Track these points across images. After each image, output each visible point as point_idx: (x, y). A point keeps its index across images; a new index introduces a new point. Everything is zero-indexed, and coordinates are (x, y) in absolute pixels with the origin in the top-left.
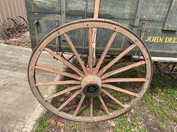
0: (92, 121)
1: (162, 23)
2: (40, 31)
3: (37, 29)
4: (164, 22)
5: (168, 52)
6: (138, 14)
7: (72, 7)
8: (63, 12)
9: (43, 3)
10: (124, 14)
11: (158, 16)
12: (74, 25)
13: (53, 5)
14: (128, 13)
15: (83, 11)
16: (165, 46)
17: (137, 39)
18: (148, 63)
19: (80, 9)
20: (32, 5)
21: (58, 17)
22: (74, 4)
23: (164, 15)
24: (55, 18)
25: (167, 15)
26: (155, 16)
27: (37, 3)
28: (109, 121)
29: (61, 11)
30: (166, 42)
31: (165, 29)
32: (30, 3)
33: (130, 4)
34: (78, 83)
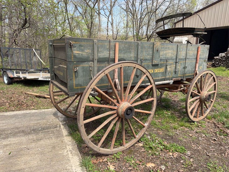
0: (125, 149)
1: (151, 60)
2: (77, 76)
3: (75, 75)
4: (152, 60)
5: (157, 78)
6: (139, 57)
7: (101, 55)
8: (96, 60)
9: (81, 54)
10: (131, 57)
11: (148, 57)
12: (114, 66)
13: (87, 55)
14: (133, 56)
15: (107, 58)
16: (155, 75)
17: (146, 71)
18: (153, 85)
19: (105, 57)
20: (73, 57)
21: (91, 63)
22: (102, 53)
23: (151, 55)
24: (89, 64)
25: (153, 55)
26: (147, 57)
27: (76, 54)
28: (136, 144)
29: (93, 59)
30: (155, 72)
31: (153, 64)
32: (71, 54)
33: (133, 51)
34: (115, 112)
